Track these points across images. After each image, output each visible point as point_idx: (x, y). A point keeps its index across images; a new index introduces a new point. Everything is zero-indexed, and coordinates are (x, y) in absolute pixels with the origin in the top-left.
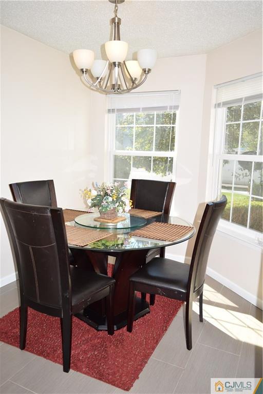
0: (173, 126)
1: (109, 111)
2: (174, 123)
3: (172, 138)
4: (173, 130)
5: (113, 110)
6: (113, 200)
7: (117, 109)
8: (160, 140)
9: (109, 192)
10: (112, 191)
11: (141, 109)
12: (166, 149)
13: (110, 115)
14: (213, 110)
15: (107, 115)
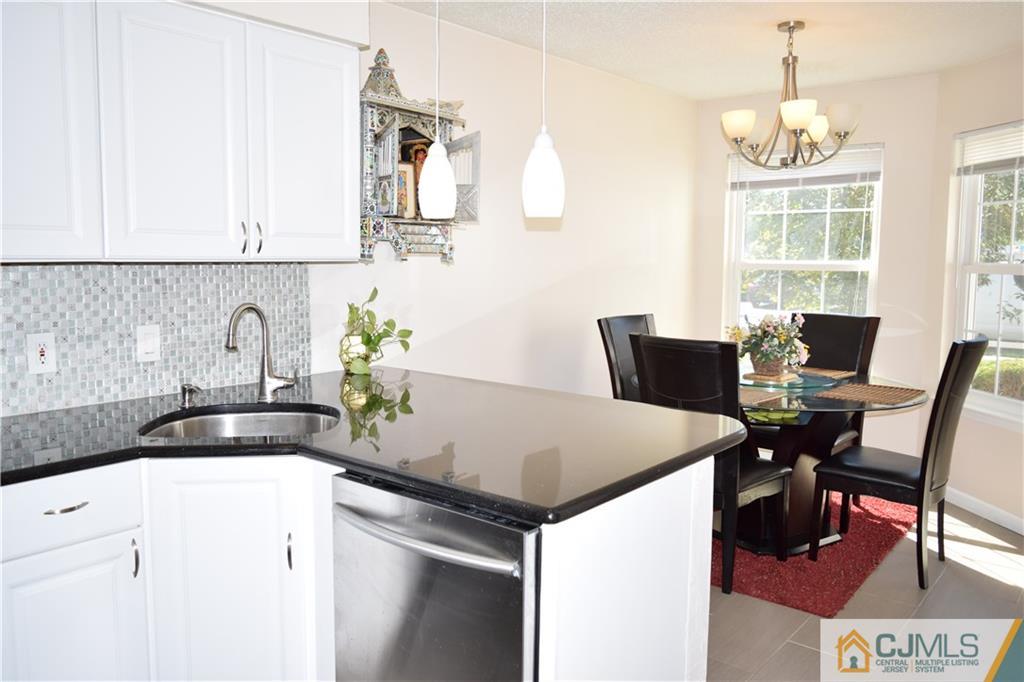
0: (868, 210)
1: (734, 186)
2: (869, 206)
3: (866, 232)
4: (868, 219)
5: (742, 185)
6: (780, 343)
7: (750, 183)
8: (840, 240)
9: (771, 330)
10: (775, 328)
11: (801, 181)
12: (855, 254)
13: (735, 193)
14: (953, 180)
15: (728, 193)
